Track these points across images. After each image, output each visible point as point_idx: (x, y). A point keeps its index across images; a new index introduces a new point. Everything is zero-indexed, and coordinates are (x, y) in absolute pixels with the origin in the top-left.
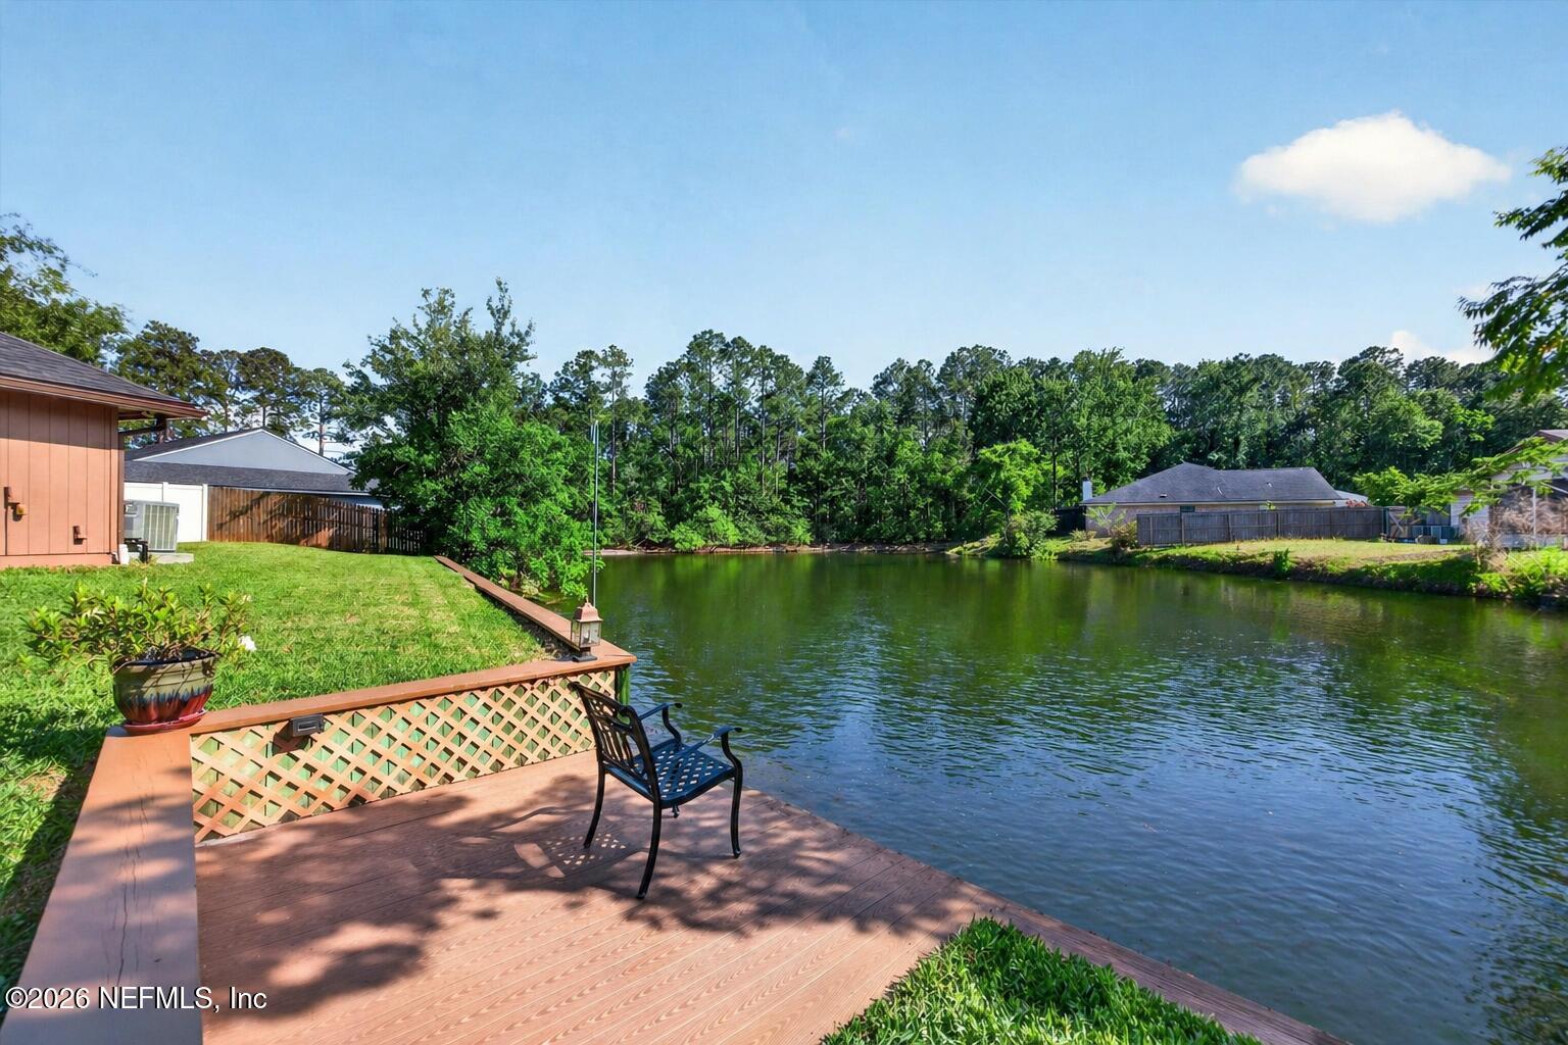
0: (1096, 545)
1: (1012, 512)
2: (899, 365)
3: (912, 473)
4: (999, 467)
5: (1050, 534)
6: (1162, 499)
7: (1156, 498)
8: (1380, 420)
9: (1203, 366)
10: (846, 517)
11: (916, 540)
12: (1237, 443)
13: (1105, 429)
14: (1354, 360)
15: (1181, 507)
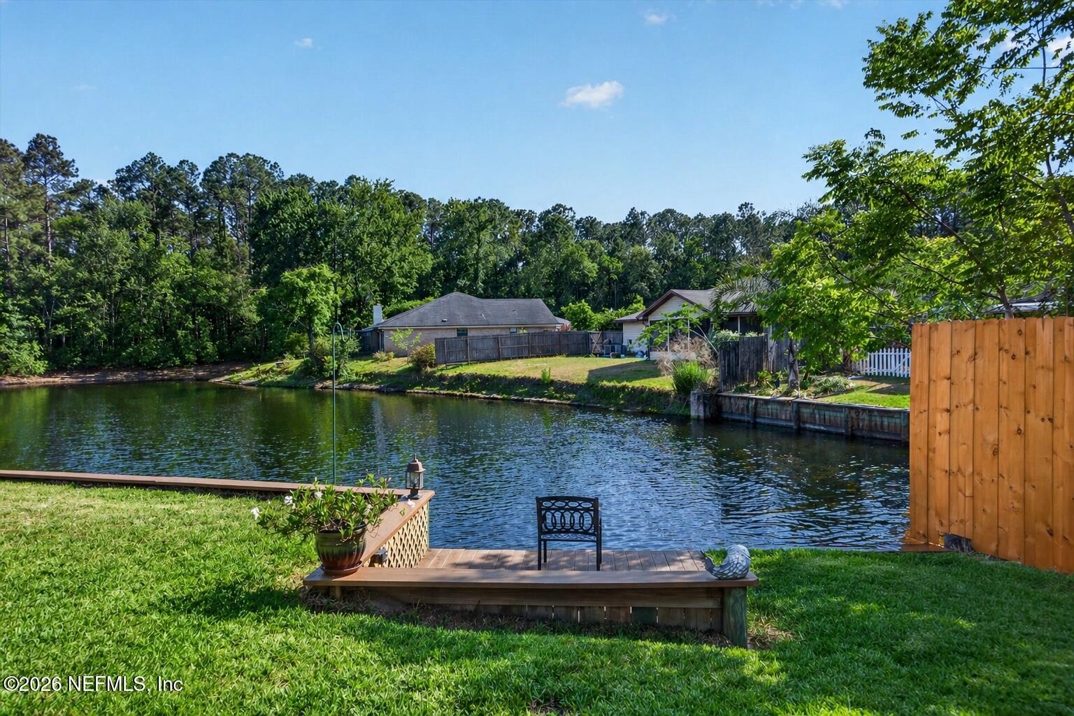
0: (396, 365)
1: (316, 335)
2: (151, 160)
3: (179, 287)
4: (304, 292)
5: (354, 356)
6: (443, 324)
7: (439, 322)
8: (565, 260)
9: (451, 203)
10: (95, 339)
11: (185, 363)
12: (476, 271)
13: (385, 256)
14: (548, 212)
15: (458, 330)
